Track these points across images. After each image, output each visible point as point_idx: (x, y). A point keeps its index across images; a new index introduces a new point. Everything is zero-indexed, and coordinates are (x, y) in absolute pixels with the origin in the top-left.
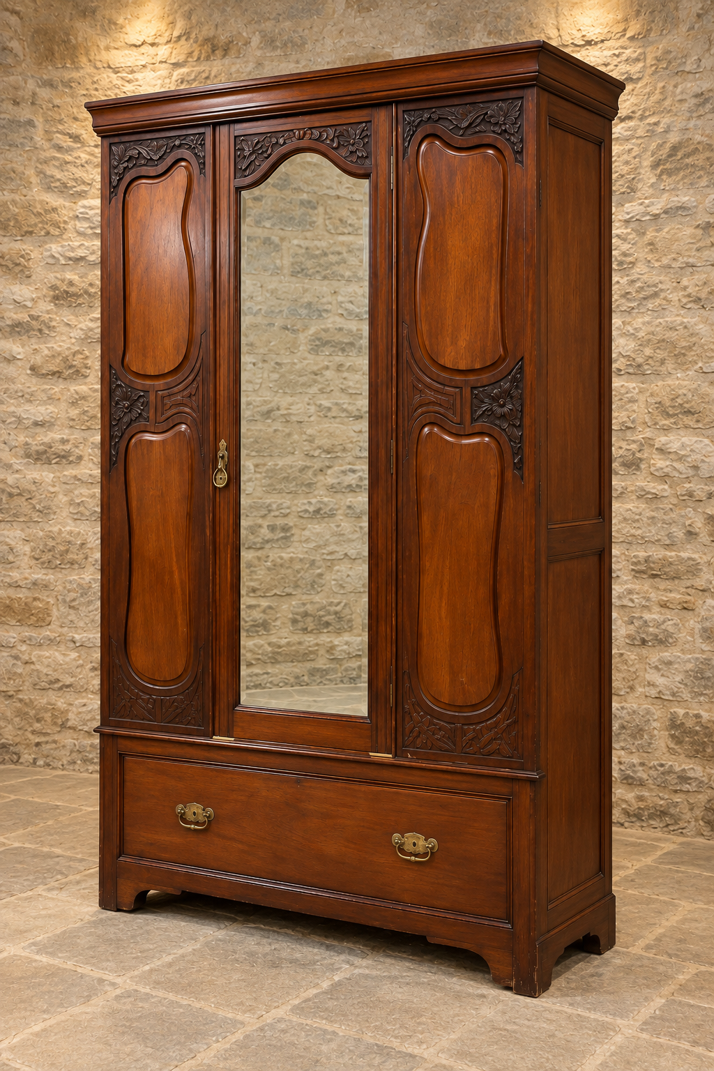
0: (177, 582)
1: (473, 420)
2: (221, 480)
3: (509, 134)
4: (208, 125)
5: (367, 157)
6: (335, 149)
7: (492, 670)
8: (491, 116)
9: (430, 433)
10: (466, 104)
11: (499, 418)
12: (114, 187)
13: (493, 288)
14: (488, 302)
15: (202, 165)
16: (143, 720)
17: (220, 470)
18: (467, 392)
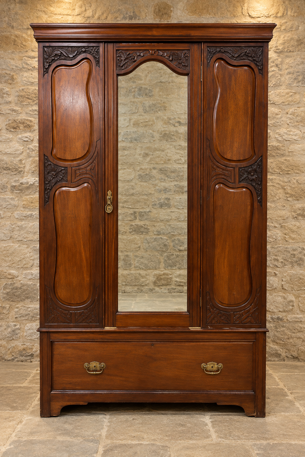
0: (84, 257)
1: (240, 182)
2: (109, 209)
3: (256, 61)
4: (102, 42)
5: (187, 66)
6: (171, 61)
7: (247, 288)
8: (249, 54)
9: (220, 188)
10: (237, 47)
11: (251, 181)
12: (46, 69)
13: (248, 126)
14: (246, 132)
15: (98, 62)
16: (64, 323)
17: (109, 205)
18: (237, 169)
